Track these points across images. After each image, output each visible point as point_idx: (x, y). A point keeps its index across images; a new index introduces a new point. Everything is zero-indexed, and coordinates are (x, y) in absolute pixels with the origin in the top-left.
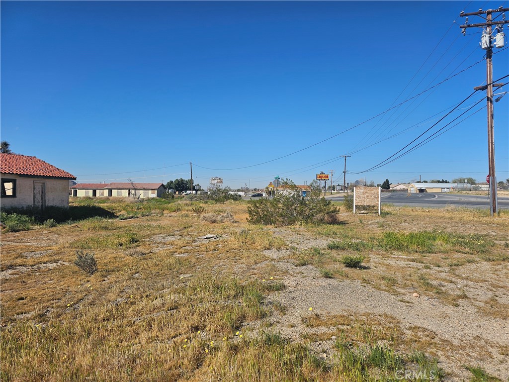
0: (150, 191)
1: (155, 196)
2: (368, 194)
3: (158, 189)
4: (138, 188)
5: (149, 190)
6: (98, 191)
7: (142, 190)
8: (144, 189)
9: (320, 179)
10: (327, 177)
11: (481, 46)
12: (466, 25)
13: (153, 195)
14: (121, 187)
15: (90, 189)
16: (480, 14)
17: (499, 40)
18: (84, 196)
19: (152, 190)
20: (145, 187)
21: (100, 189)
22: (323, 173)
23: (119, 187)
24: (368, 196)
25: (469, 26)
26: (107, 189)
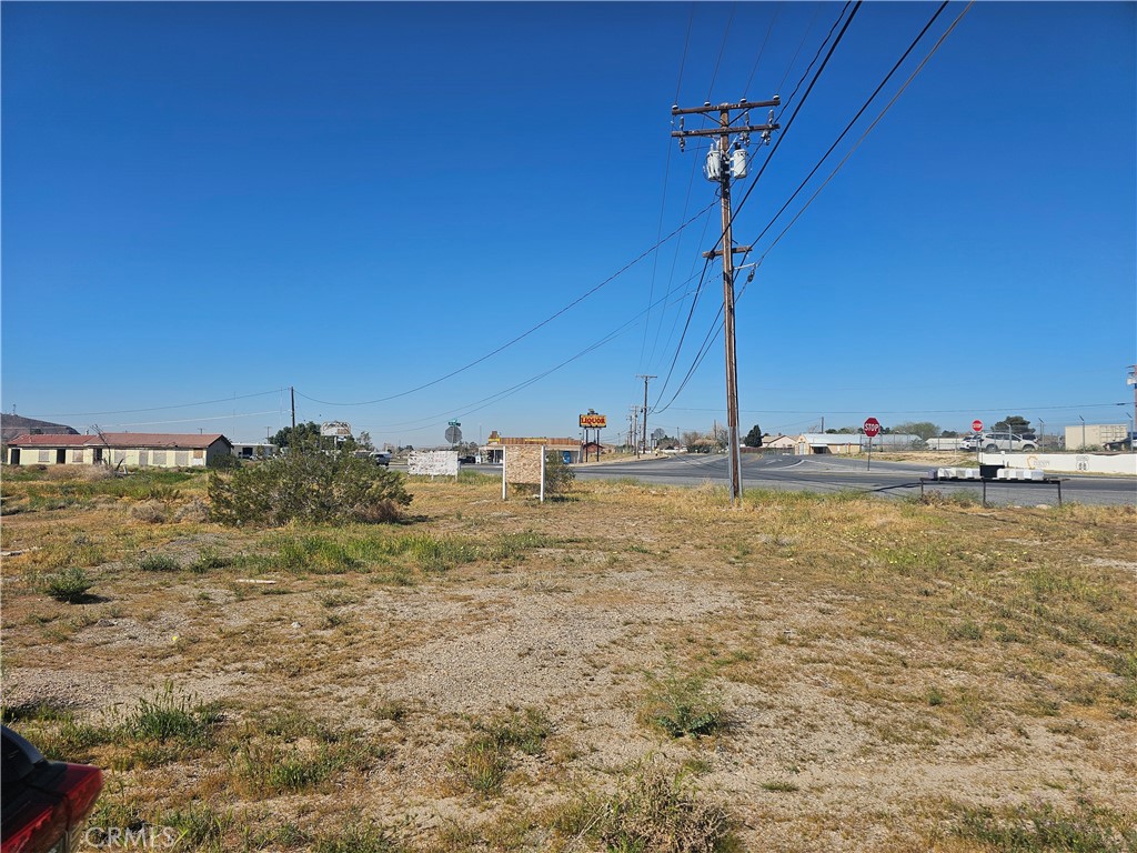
0: (191, 453)
1: (202, 462)
2: (525, 461)
3: (210, 448)
4: (163, 444)
5: (187, 449)
6: (69, 453)
7: (171, 449)
8: (177, 448)
9: (587, 425)
10: (603, 421)
11: (705, 175)
12: (682, 133)
13: (196, 460)
14: (124, 443)
15: (52, 448)
16: (708, 111)
17: (738, 165)
18: (37, 463)
19: (195, 449)
20: (179, 443)
21: (75, 448)
22: (593, 412)
23: (118, 442)
24: (524, 464)
25: (687, 134)
26: (90, 447)
